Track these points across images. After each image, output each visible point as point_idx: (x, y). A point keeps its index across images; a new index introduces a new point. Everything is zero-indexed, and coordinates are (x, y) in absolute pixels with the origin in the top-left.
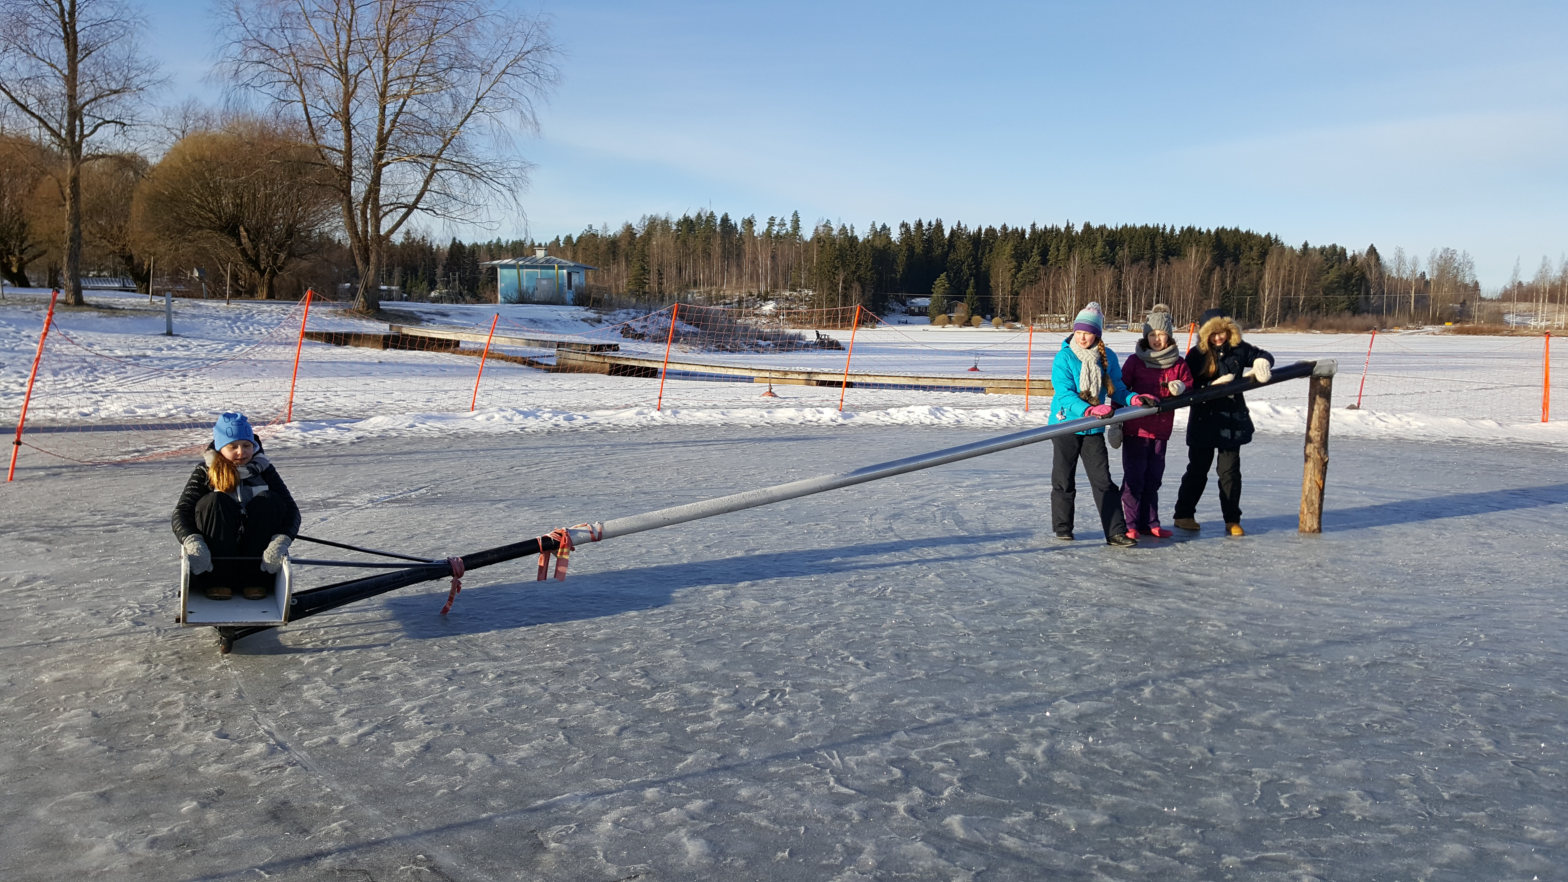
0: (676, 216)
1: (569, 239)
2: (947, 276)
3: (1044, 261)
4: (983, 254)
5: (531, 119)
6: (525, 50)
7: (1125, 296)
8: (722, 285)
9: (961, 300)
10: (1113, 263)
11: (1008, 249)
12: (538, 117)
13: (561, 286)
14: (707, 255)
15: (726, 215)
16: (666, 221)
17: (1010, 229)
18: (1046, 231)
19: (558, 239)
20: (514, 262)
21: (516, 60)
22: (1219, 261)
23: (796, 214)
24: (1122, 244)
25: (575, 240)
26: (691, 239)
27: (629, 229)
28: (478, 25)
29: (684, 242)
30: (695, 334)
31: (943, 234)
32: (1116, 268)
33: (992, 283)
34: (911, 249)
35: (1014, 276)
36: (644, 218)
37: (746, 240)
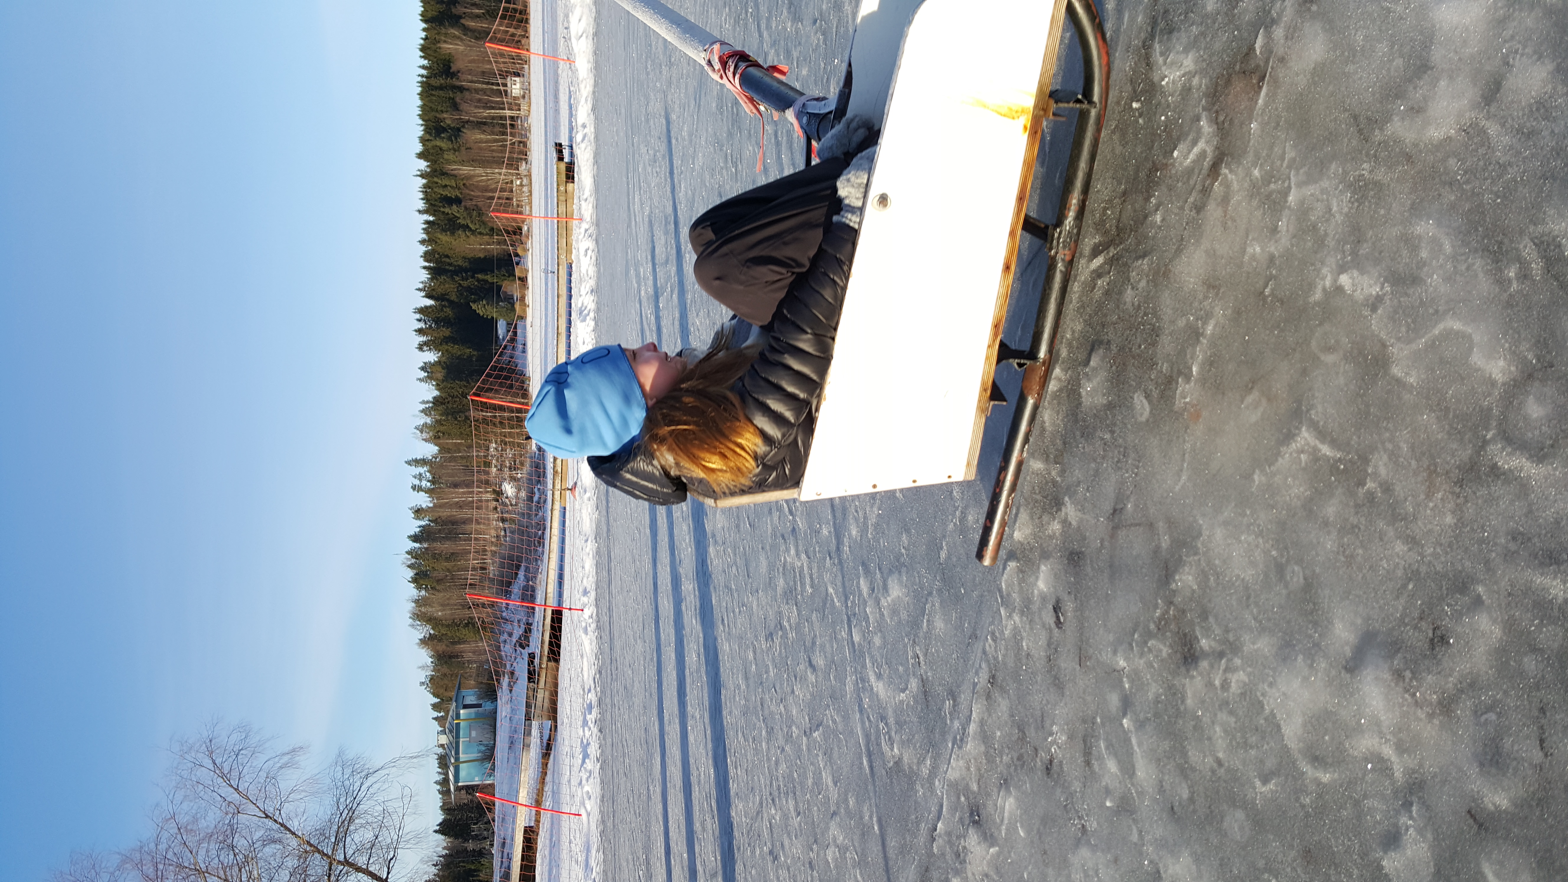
0: (412, 591)
1: (435, 707)
2: (474, 302)
3: (458, 201)
4: (450, 264)
5: (289, 756)
6: (211, 767)
7: (493, 118)
8: (485, 540)
9: (499, 288)
10: (459, 130)
11: (445, 238)
12: (286, 750)
13: (478, 716)
14: (452, 556)
15: (409, 537)
16: (417, 602)
17: (425, 236)
18: (427, 198)
19: (435, 719)
20: (452, 768)
21: (223, 776)
22: (455, 20)
23: (409, 463)
24: (438, 120)
25: (437, 700)
26: (435, 574)
27: (424, 642)
28: (183, 819)
29: (439, 581)
30: (527, 569)
31: (431, 307)
32: (463, 127)
33: (482, 255)
34: (446, 340)
35: (473, 232)
36: (412, 626)
37: (437, 515)
